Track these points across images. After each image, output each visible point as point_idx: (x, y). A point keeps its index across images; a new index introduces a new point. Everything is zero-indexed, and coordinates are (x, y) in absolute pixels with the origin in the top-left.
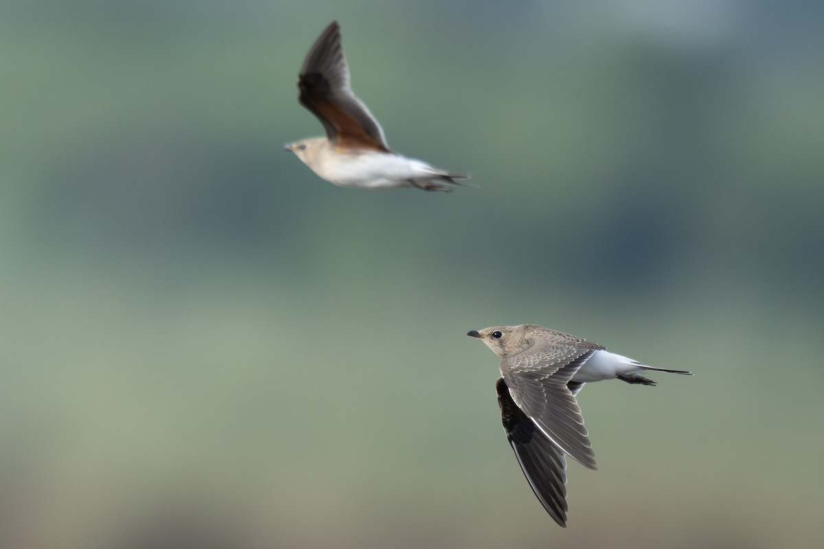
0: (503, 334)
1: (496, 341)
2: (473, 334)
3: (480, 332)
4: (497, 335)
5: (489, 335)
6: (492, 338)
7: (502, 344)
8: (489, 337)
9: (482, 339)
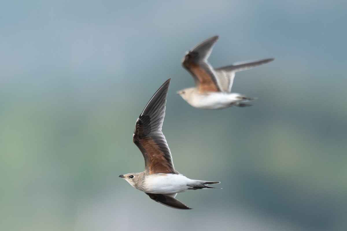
0: (134, 177)
1: (131, 179)
2: (121, 176)
3: (124, 175)
4: (132, 177)
5: (128, 177)
6: (129, 178)
7: (133, 181)
8: (128, 178)
9: (125, 179)
